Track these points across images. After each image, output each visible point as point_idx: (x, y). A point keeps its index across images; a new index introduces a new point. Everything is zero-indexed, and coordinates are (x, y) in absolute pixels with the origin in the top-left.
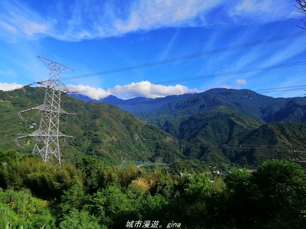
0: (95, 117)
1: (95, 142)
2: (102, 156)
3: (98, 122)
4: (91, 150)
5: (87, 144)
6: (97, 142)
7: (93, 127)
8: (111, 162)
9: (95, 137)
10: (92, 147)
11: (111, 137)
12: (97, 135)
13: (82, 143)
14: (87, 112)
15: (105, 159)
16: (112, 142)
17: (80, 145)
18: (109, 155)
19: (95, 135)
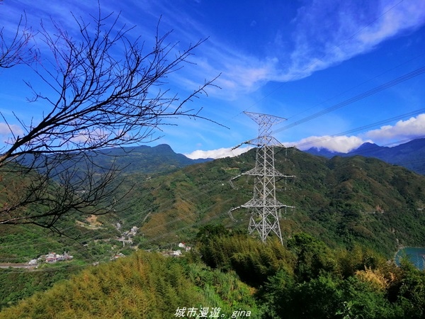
0: (344, 179)
1: (348, 216)
2: (362, 236)
3: (349, 185)
4: (343, 227)
5: (336, 218)
6: (351, 215)
7: (343, 193)
8: (377, 246)
9: (348, 208)
10: (344, 224)
11: (374, 207)
12: (350, 205)
13: (329, 217)
14: (332, 171)
15: (366, 241)
16: (376, 216)
17: (327, 220)
18: (374, 236)
19: (347, 205)
